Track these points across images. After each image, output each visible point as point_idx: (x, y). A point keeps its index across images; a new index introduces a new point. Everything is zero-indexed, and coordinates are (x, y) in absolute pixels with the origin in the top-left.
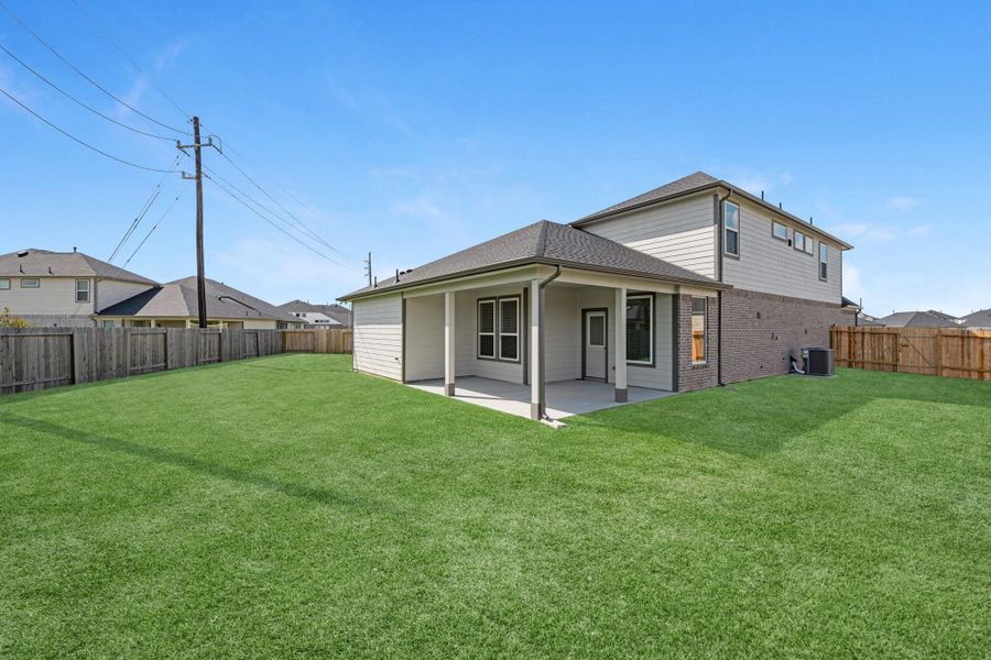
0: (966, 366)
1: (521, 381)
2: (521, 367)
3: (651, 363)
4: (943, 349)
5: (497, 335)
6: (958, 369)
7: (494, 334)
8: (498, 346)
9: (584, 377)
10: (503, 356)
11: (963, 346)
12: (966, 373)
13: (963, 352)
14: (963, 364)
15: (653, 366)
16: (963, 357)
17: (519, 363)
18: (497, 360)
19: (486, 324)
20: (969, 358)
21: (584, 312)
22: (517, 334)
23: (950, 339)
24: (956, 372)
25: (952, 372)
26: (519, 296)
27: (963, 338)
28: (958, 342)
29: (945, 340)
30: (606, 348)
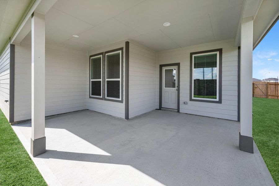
0: (276, 95)
1: (123, 116)
2: (123, 105)
3: (217, 100)
4: (269, 89)
5: (104, 81)
6: (274, 96)
7: (101, 80)
8: (104, 89)
9: (160, 108)
10: (108, 96)
11: (275, 88)
12: (276, 97)
13: (275, 90)
14: (275, 94)
15: (220, 102)
16: (275, 92)
17: (122, 102)
18: (104, 99)
19: (96, 72)
20: (277, 92)
21: (161, 66)
22: (120, 79)
23: (271, 85)
24: (273, 97)
25: (272, 97)
26: (121, 49)
27: (275, 85)
28: (273, 86)
29: (270, 85)
30: (178, 90)
